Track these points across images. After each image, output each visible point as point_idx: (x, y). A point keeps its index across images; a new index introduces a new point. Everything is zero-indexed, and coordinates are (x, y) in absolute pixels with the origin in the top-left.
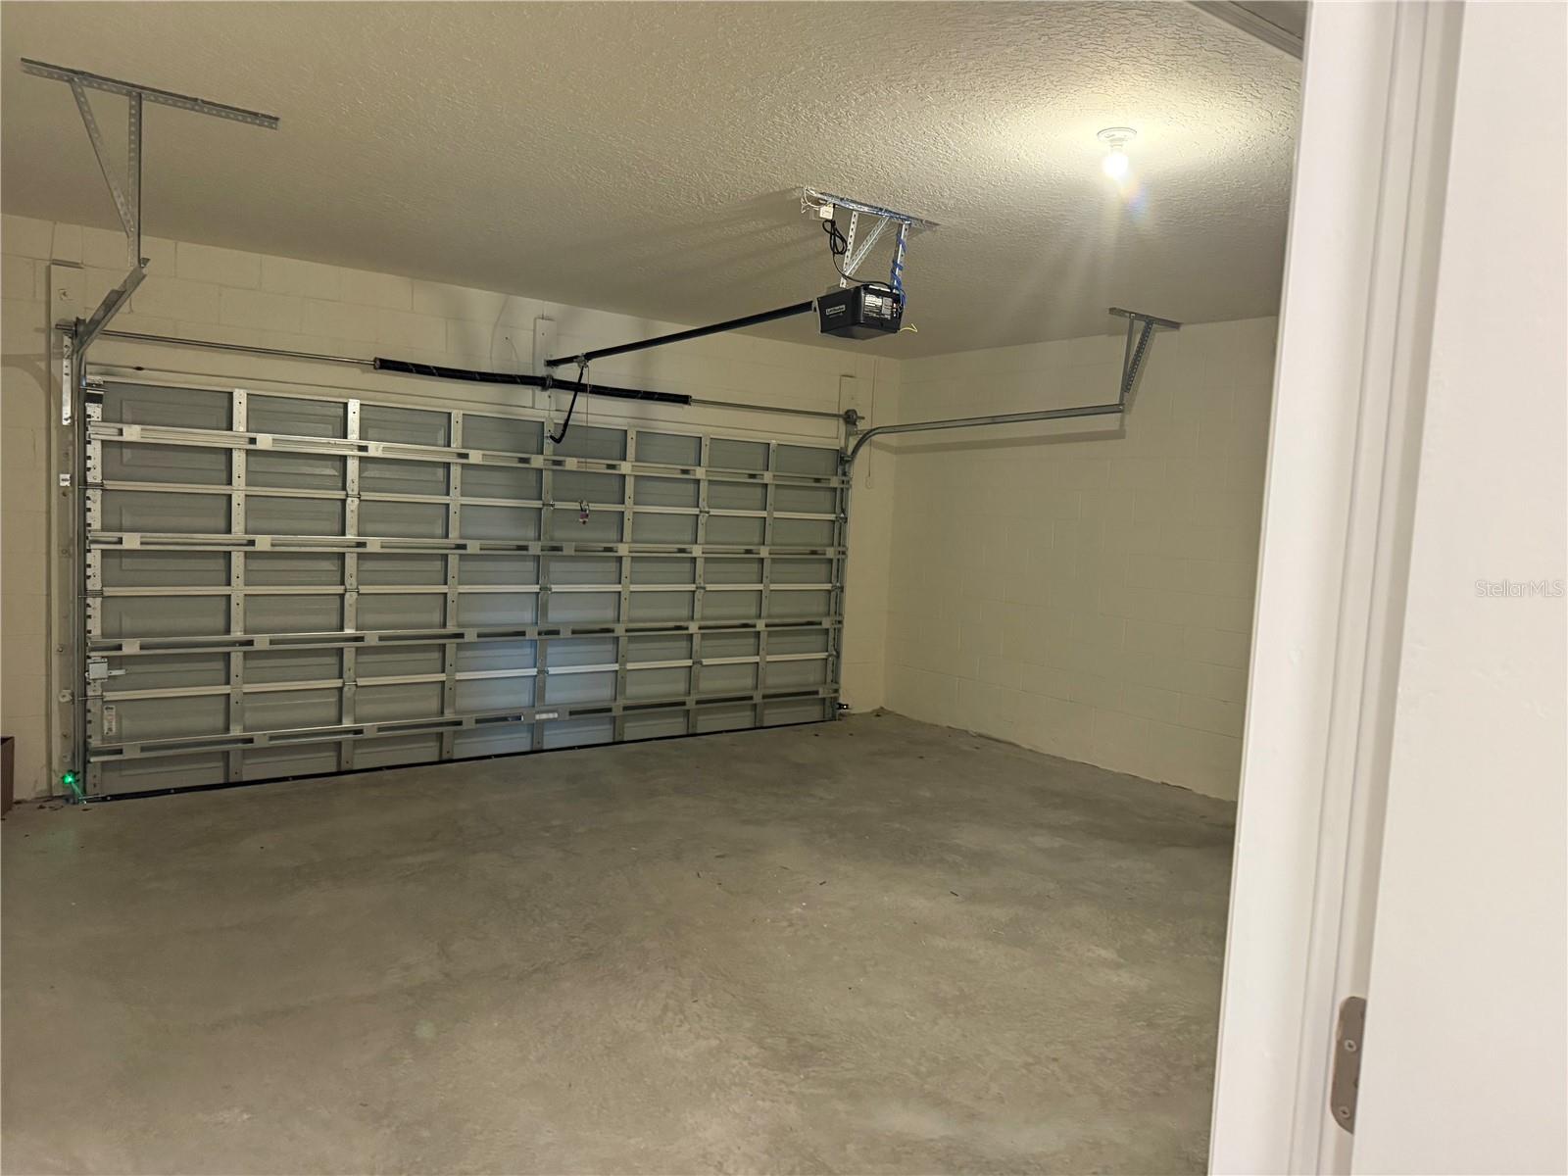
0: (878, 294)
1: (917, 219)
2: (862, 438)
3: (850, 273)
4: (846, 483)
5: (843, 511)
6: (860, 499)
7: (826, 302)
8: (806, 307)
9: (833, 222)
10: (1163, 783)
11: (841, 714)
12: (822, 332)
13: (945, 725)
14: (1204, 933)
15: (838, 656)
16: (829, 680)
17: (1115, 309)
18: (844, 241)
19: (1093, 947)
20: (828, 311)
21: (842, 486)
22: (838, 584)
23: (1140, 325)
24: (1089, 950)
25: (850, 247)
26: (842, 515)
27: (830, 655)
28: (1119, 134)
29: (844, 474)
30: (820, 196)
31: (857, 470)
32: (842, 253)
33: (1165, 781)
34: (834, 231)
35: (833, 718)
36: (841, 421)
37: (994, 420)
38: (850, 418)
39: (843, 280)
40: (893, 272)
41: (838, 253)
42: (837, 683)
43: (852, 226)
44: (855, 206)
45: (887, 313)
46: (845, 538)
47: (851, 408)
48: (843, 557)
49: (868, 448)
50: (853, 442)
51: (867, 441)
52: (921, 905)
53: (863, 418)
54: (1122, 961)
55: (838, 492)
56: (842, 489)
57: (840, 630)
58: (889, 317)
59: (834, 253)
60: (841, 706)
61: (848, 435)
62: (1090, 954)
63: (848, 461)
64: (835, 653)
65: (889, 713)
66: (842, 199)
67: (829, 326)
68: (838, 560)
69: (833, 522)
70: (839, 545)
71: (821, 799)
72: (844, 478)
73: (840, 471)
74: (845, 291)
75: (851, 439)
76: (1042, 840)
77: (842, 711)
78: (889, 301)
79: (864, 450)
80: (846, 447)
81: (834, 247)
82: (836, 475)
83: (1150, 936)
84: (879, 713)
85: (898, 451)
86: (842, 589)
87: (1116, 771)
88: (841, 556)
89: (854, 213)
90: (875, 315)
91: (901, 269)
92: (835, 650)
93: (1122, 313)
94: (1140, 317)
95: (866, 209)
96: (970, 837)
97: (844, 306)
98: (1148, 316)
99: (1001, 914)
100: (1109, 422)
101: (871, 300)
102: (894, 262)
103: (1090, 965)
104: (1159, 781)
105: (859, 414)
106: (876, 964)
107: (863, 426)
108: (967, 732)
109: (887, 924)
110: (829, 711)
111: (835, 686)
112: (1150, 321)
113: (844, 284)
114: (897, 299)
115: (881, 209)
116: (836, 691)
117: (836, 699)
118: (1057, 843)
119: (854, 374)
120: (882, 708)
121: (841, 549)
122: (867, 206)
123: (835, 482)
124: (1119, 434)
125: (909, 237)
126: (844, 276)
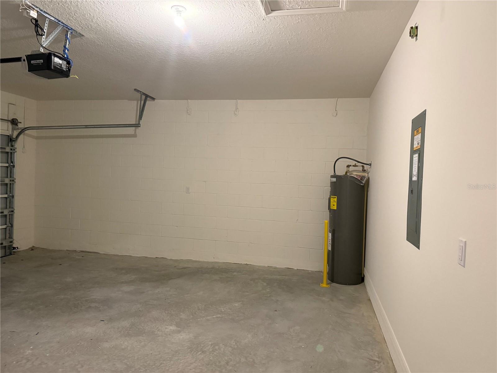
0: (60, 58)
1: (75, 31)
2: (21, 131)
3: (45, 46)
4: (13, 150)
5: (12, 162)
6: (18, 158)
7: (30, 58)
8: (18, 59)
9: (36, 21)
10: (156, 257)
11: (14, 252)
12: (29, 71)
13: (65, 249)
14: (199, 309)
15: (12, 226)
16: (7, 237)
17: (136, 89)
18: (42, 30)
19: (166, 327)
20: (32, 62)
21: (11, 151)
22: (11, 195)
23: (144, 97)
24: (166, 328)
25: (45, 34)
26: (12, 164)
27: (7, 227)
28: (181, 9)
29: (12, 146)
30: (31, 5)
31: (18, 145)
32: (42, 35)
34: (37, 24)
35: (11, 254)
36: (9, 123)
37: (87, 127)
38: (14, 122)
39: (41, 48)
40: (64, 51)
41: (39, 35)
42: (11, 238)
43: (46, 25)
44: (48, 16)
45: (64, 67)
46: (13, 175)
47: (15, 118)
48: (13, 182)
49: (23, 136)
50: (15, 133)
51: (23, 133)
52: (89, 331)
53: (21, 123)
54: (179, 329)
55: (9, 154)
56: (11, 153)
57: (12, 215)
58: (65, 70)
59: (37, 35)
60: (14, 248)
61: (13, 130)
62: (167, 330)
63: (14, 141)
64: (10, 225)
65: (37, 248)
66: (41, 10)
67: (32, 69)
68: (11, 184)
69: (7, 167)
70: (11, 177)
71: (20, 292)
72: (12, 148)
73: (10, 145)
74: (43, 54)
75: (15, 131)
76: (126, 288)
77: (15, 250)
78: (65, 63)
79: (21, 136)
80: (13, 135)
81: (37, 32)
82: (8, 146)
83: (183, 316)
84: (32, 249)
85: (37, 138)
86: (13, 197)
87: (139, 256)
88: (11, 182)
89: (47, 19)
90: (59, 67)
91: (68, 50)
92: (10, 224)
93: (138, 91)
94: (144, 94)
95: (53, 19)
96: (98, 294)
97: (42, 61)
98: (146, 94)
99: (126, 323)
100: (131, 130)
101: (57, 60)
102: (65, 47)
103: (170, 335)
104: (155, 257)
105: (19, 121)
106: (82, 366)
107: (20, 126)
108: (76, 251)
109: (78, 344)
110: (8, 251)
111: (11, 240)
112: (147, 96)
113: (42, 50)
114: (68, 63)
115: (60, 21)
116: (11, 242)
117: (11, 245)
118: (131, 288)
119: (15, 104)
120: (33, 246)
121: (12, 179)
122: (53, 17)
123: (8, 149)
124: (135, 136)
125: (72, 37)
126: (42, 46)
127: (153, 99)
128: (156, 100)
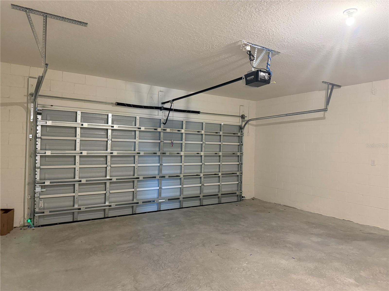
0: (264, 72)
1: (274, 51)
2: (246, 122)
3: (255, 66)
4: (242, 134)
5: (242, 142)
6: (245, 139)
7: (246, 76)
8: (240, 79)
9: (250, 52)
10: (343, 220)
11: (243, 199)
12: (246, 85)
13: (274, 202)
14: (380, 273)
15: (241, 183)
16: (239, 190)
17: (324, 81)
18: (253, 56)
19: (345, 278)
20: (248, 78)
21: (241, 135)
22: (241, 163)
23: (330, 86)
24: (345, 279)
25: (255, 59)
26: (241, 143)
27: (239, 183)
28: (351, 11)
29: (242, 132)
30: (247, 43)
31: (245, 131)
32: (253, 60)
33: (344, 219)
34: (250, 54)
35: (241, 201)
36: (240, 118)
37: (287, 115)
38: (243, 117)
39: (253, 68)
40: (267, 66)
41: (252, 60)
42: (241, 190)
43: (256, 53)
44: (257, 47)
45: (267, 78)
46: (242, 150)
47: (243, 114)
48: (242, 155)
49: (248, 125)
50: (244, 124)
51: (248, 123)
52: (284, 262)
53: (246, 117)
54: (358, 283)
55: (240, 137)
56: (241, 136)
57: (242, 175)
58: (267, 79)
59: (250, 60)
60: (243, 197)
61: (242, 121)
62: (346, 281)
63: (243, 129)
64: (240, 182)
65: (256, 199)
66: (253, 44)
67: (248, 83)
68: (241, 156)
69: (239, 145)
70: (241, 152)
71: (243, 226)
72: (241, 133)
73: (240, 131)
74: (254, 72)
75: (243, 123)
76: (315, 239)
77: (243, 198)
78: (267, 74)
79: (247, 125)
80: (242, 125)
81: (250, 59)
82: (240, 132)
83: (363, 274)
84: (253, 199)
85: (256, 126)
86: (242, 164)
87: (328, 216)
88: (241, 155)
89: (256, 49)
90: (263, 78)
91: (269, 65)
92: (241, 181)
93: (325, 83)
94: (331, 84)
95: (260, 47)
96: (292, 238)
97: (253, 76)
98: (333, 84)
99: (311, 265)
101: (262, 74)
103: (348, 285)
104: (342, 219)
105: (245, 116)
106: (276, 286)
107: (246, 119)
108: (280, 204)
109: (275, 270)
110: (239, 198)
111: (241, 191)
112: (333, 85)
113: (253, 70)
114: (269, 74)
115: (264, 48)
116: (241, 193)
117: (241, 195)
118: (319, 240)
119: (243, 105)
120: (254, 197)
121: (241, 153)
122: (260, 46)
123: (239, 134)
124: (324, 118)
125: (272, 56)
126: (253, 67)
127: (339, 86)
128: (342, 87)
